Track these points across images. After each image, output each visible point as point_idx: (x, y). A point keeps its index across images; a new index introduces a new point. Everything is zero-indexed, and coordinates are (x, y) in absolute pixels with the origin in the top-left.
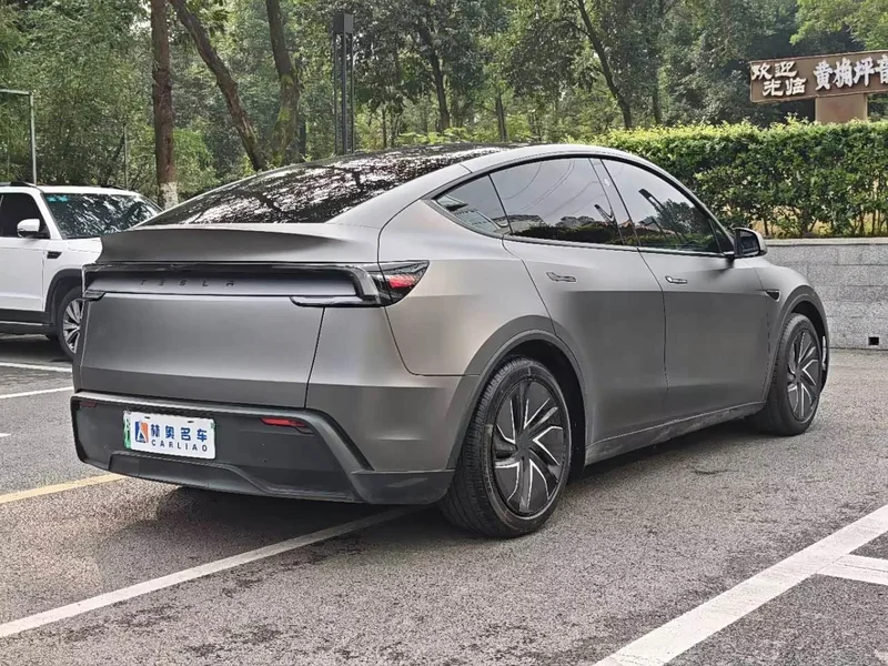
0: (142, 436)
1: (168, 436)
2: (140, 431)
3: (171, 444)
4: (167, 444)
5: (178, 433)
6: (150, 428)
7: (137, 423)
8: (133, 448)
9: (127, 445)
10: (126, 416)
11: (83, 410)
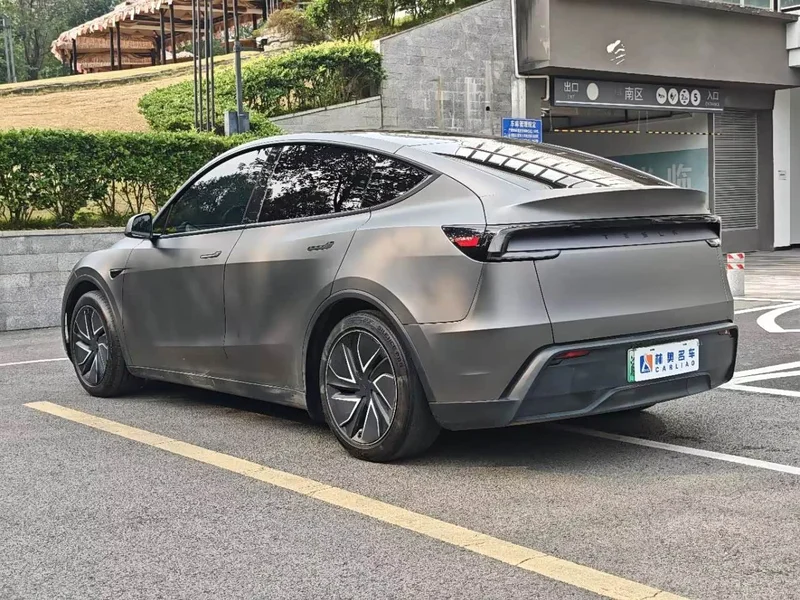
0: (646, 367)
1: (669, 361)
2: (645, 363)
3: (671, 367)
4: (667, 368)
5: (676, 355)
6: (654, 358)
7: (642, 358)
8: (637, 380)
9: (630, 379)
10: (631, 353)
11: (564, 363)
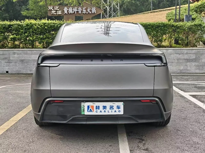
0: (91, 110)
1: (104, 109)
2: (90, 108)
4: (103, 112)
5: (108, 107)
6: (95, 107)
7: (88, 106)
8: (85, 114)
9: (83, 113)
10: (83, 104)
11: (54, 104)
